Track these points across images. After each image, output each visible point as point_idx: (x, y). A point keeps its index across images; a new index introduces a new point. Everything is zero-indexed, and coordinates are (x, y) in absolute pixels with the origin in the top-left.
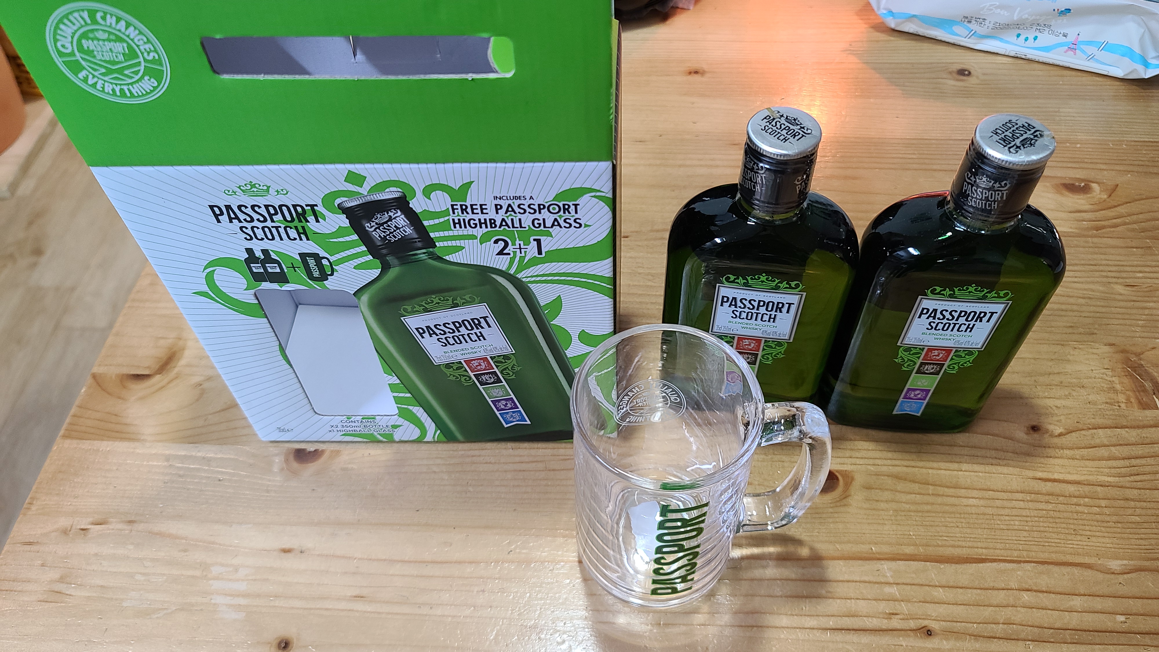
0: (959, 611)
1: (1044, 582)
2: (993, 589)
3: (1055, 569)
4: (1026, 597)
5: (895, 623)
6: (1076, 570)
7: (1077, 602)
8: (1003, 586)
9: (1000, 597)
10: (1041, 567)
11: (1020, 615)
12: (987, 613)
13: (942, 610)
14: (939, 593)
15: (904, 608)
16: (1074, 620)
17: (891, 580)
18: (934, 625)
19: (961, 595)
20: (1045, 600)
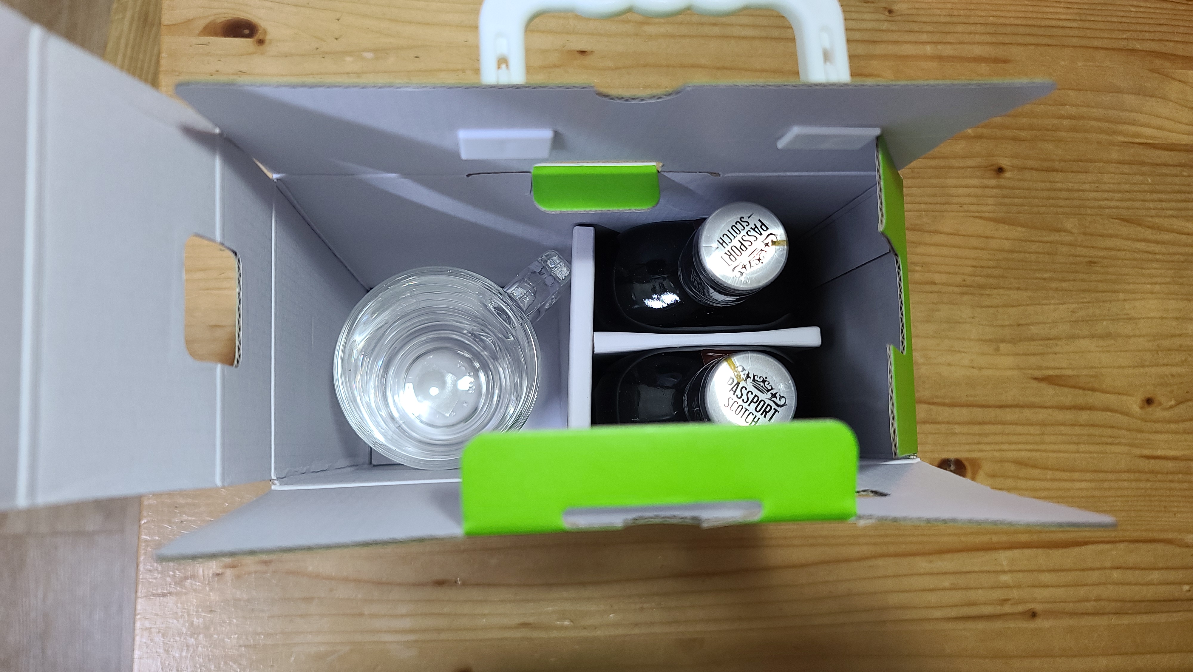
0: (1060, 592)
1: (1132, 559)
2: (1091, 569)
3: (1143, 546)
4: (1116, 575)
5: (1008, 609)
6: (1159, 547)
7: (1155, 576)
8: (1098, 566)
9: (1094, 576)
10: (1132, 546)
11: (1109, 592)
12: (1082, 592)
13: (1045, 593)
14: (1046, 578)
15: (1015, 594)
16: (1149, 592)
17: (1006, 568)
18: (1038, 607)
19: (1064, 578)
20: (1131, 576)
